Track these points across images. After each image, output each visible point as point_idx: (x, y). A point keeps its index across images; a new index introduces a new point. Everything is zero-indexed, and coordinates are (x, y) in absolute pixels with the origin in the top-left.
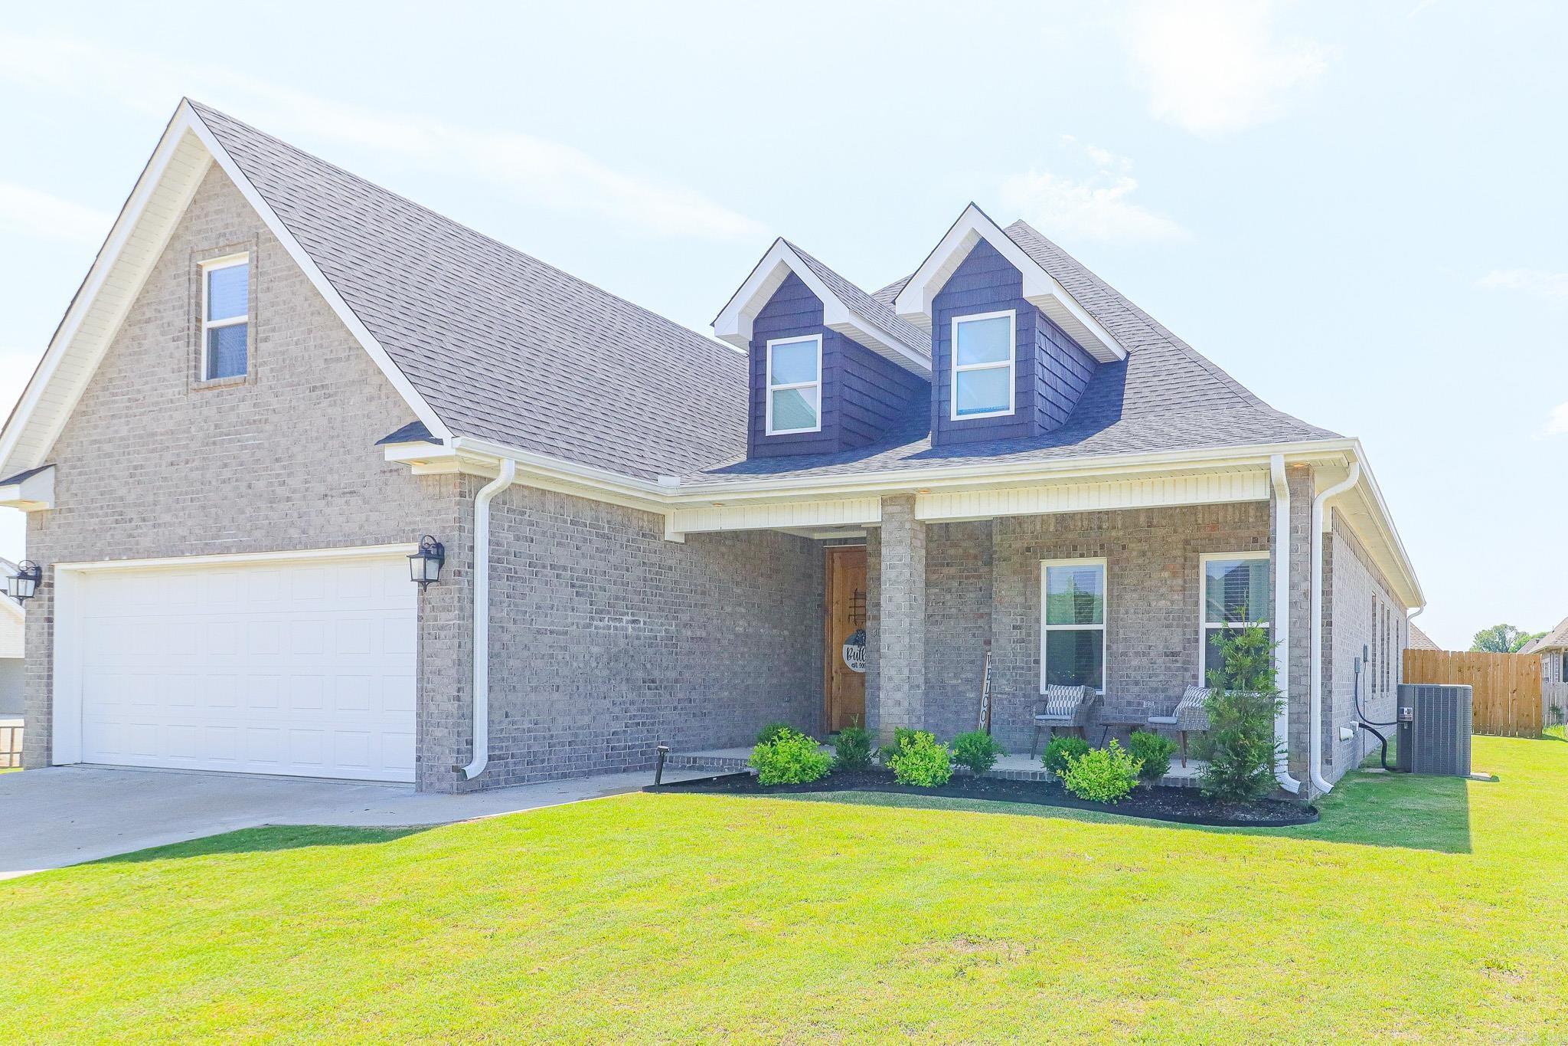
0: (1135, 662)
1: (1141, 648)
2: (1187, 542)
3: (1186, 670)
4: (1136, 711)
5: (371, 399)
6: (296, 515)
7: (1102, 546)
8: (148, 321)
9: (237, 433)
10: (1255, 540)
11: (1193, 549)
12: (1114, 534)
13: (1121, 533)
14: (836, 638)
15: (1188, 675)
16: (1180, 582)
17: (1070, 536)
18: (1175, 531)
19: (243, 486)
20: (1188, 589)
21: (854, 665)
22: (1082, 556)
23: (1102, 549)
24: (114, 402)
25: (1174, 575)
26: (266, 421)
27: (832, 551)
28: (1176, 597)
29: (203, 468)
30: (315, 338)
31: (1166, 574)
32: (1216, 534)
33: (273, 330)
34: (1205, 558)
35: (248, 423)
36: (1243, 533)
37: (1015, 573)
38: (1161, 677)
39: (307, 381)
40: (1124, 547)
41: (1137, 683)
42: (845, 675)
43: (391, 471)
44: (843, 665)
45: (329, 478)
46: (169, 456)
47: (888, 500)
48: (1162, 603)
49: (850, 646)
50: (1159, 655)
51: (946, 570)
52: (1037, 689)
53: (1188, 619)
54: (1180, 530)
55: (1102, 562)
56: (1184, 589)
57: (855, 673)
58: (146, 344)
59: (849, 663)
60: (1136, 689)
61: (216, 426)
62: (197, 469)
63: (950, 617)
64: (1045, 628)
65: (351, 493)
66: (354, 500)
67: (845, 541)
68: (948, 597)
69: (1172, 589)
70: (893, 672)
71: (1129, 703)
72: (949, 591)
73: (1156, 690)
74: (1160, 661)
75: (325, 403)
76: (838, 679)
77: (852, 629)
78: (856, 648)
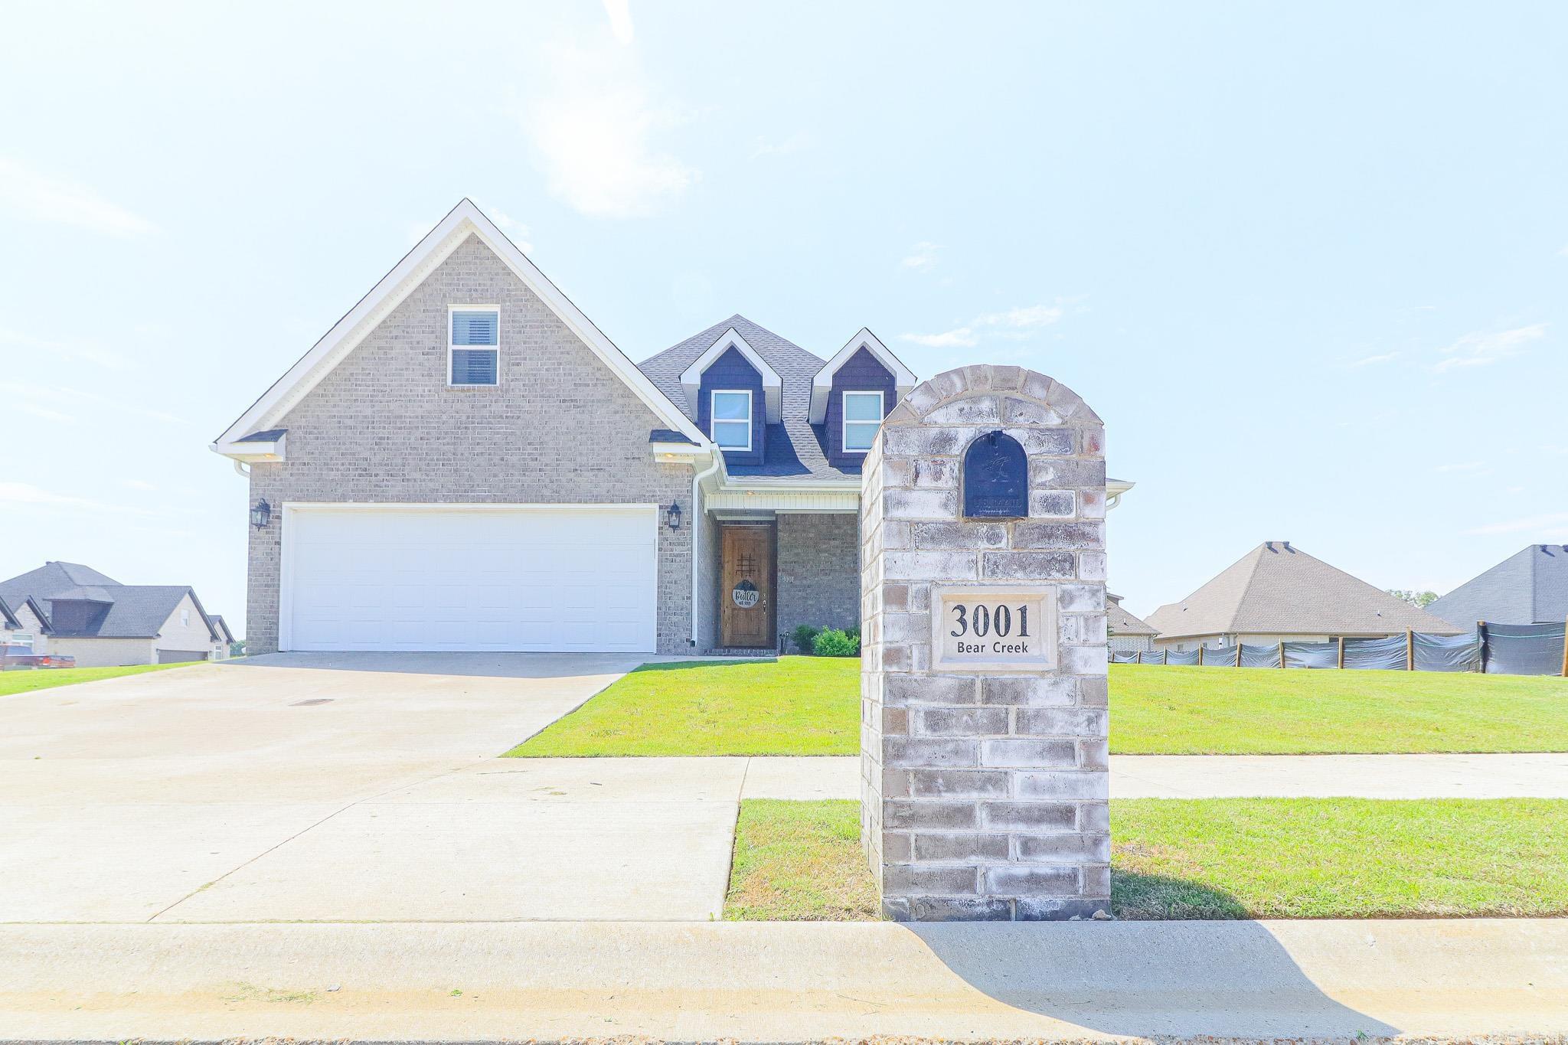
5: (616, 412)
6: (548, 480)
8: (396, 337)
9: (489, 423)
14: (727, 584)
19: (496, 459)
21: (741, 603)
24: (356, 390)
26: (519, 417)
27: (726, 528)
29: (454, 444)
30: (564, 369)
33: (525, 359)
35: (501, 417)
39: (558, 396)
42: (734, 609)
43: (633, 458)
44: (733, 603)
45: (579, 459)
46: (418, 434)
49: (738, 591)
51: (832, 543)
58: (393, 353)
59: (737, 602)
61: (468, 417)
62: (448, 444)
63: (835, 571)
65: (598, 469)
66: (601, 474)
67: (739, 522)
72: (834, 555)
75: (573, 411)
76: (728, 612)
77: (739, 579)
78: (742, 592)
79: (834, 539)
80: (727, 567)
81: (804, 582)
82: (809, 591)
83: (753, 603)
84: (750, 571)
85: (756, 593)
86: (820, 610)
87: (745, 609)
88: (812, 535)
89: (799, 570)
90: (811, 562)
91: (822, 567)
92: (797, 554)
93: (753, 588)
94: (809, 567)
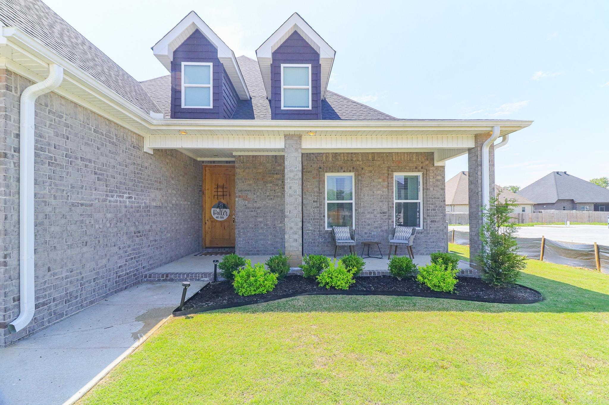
0: (368, 216)
1: (370, 210)
2: (389, 167)
3: (390, 219)
4: (368, 237)
7: (353, 168)
10: (416, 168)
11: (390, 170)
12: (358, 163)
13: (361, 163)
14: (207, 205)
15: (390, 221)
16: (386, 183)
17: (339, 163)
18: (384, 163)
20: (389, 187)
21: (217, 217)
22: (344, 171)
23: (353, 169)
25: (384, 181)
27: (206, 166)
28: (384, 190)
31: (380, 180)
32: (400, 165)
34: (395, 174)
36: (411, 165)
37: (314, 178)
38: (379, 222)
40: (362, 169)
41: (369, 225)
42: (212, 222)
44: (211, 217)
47: (288, 137)
48: (379, 192)
49: (215, 209)
50: (378, 213)
51: (275, 176)
52: (324, 228)
53: (390, 199)
54: (386, 163)
55: (352, 174)
56: (388, 186)
57: (217, 221)
59: (215, 217)
60: (369, 227)
63: (278, 197)
64: (327, 202)
67: (214, 162)
68: (277, 188)
69: (383, 187)
70: (292, 225)
71: (366, 233)
72: (277, 185)
73: (377, 227)
74: (378, 216)
76: (208, 223)
77: (216, 202)
78: (218, 210)
79: (276, 174)
80: (208, 193)
81: (255, 205)
82: (259, 211)
83: (225, 217)
84: (223, 195)
85: (228, 211)
86: (267, 225)
87: (221, 221)
88: (260, 171)
89: (250, 196)
90: (260, 190)
91: (268, 194)
92: (250, 185)
93: (225, 207)
94: (258, 194)
